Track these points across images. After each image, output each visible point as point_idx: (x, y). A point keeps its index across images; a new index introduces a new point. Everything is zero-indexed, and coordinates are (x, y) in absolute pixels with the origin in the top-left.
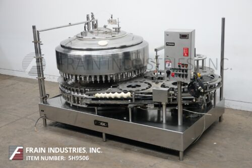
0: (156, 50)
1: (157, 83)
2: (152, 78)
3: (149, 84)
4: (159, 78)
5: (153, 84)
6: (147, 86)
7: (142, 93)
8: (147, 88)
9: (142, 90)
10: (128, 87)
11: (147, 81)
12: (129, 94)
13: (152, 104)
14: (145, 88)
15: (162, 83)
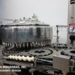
0: (57, 26)
1: (57, 51)
2: (54, 47)
3: (51, 51)
4: (59, 48)
5: (54, 51)
6: (49, 52)
7: (44, 59)
8: (49, 54)
9: (45, 55)
10: (36, 52)
11: (50, 49)
12: (32, 58)
13: (52, 70)
14: (47, 54)
15: (61, 51)
